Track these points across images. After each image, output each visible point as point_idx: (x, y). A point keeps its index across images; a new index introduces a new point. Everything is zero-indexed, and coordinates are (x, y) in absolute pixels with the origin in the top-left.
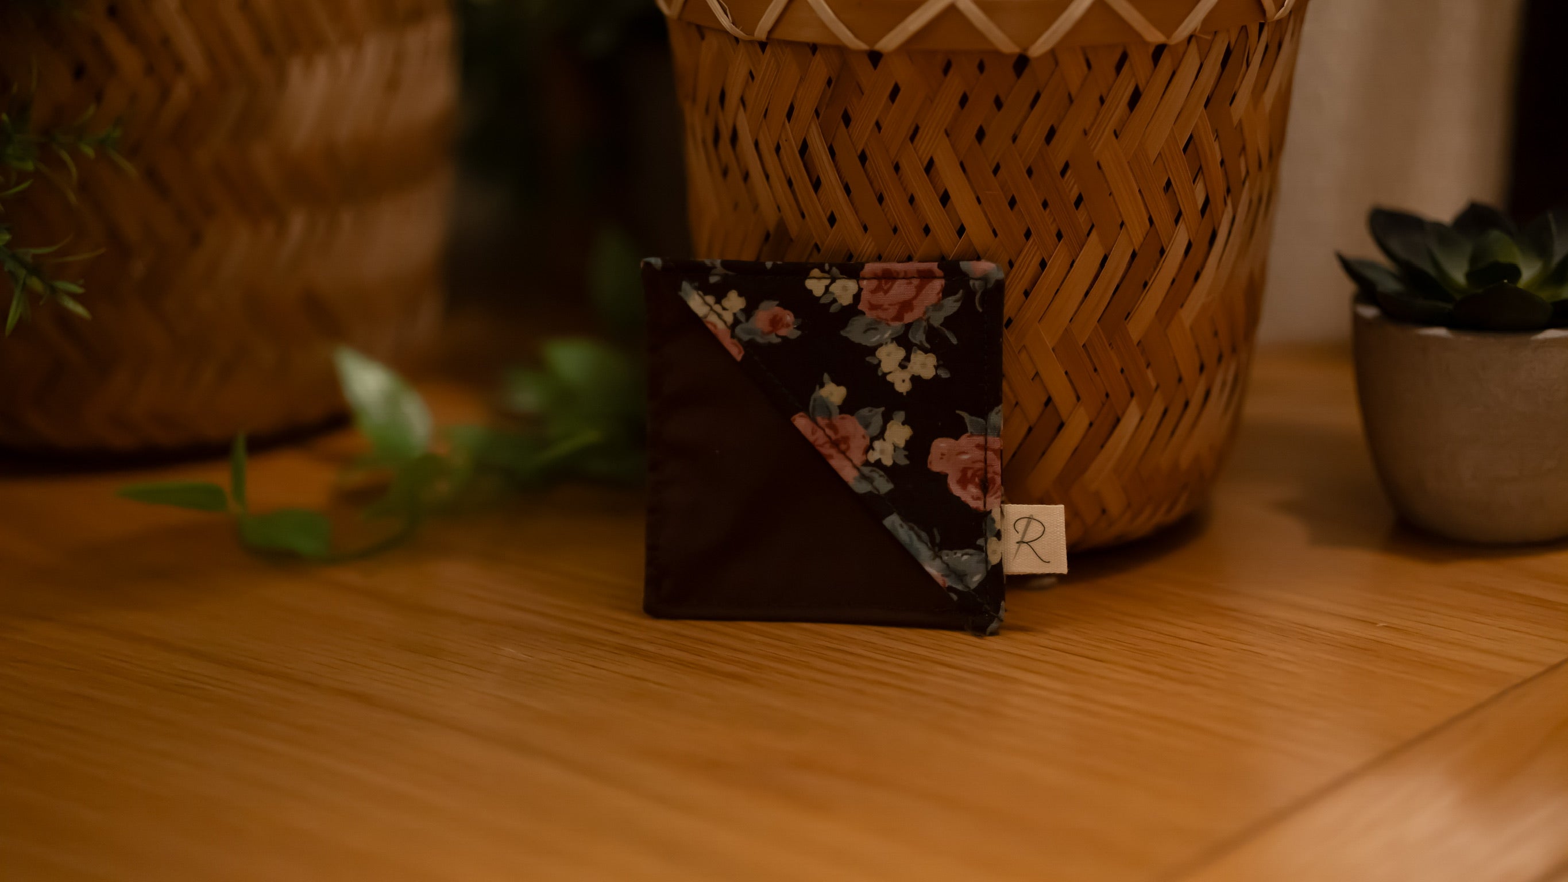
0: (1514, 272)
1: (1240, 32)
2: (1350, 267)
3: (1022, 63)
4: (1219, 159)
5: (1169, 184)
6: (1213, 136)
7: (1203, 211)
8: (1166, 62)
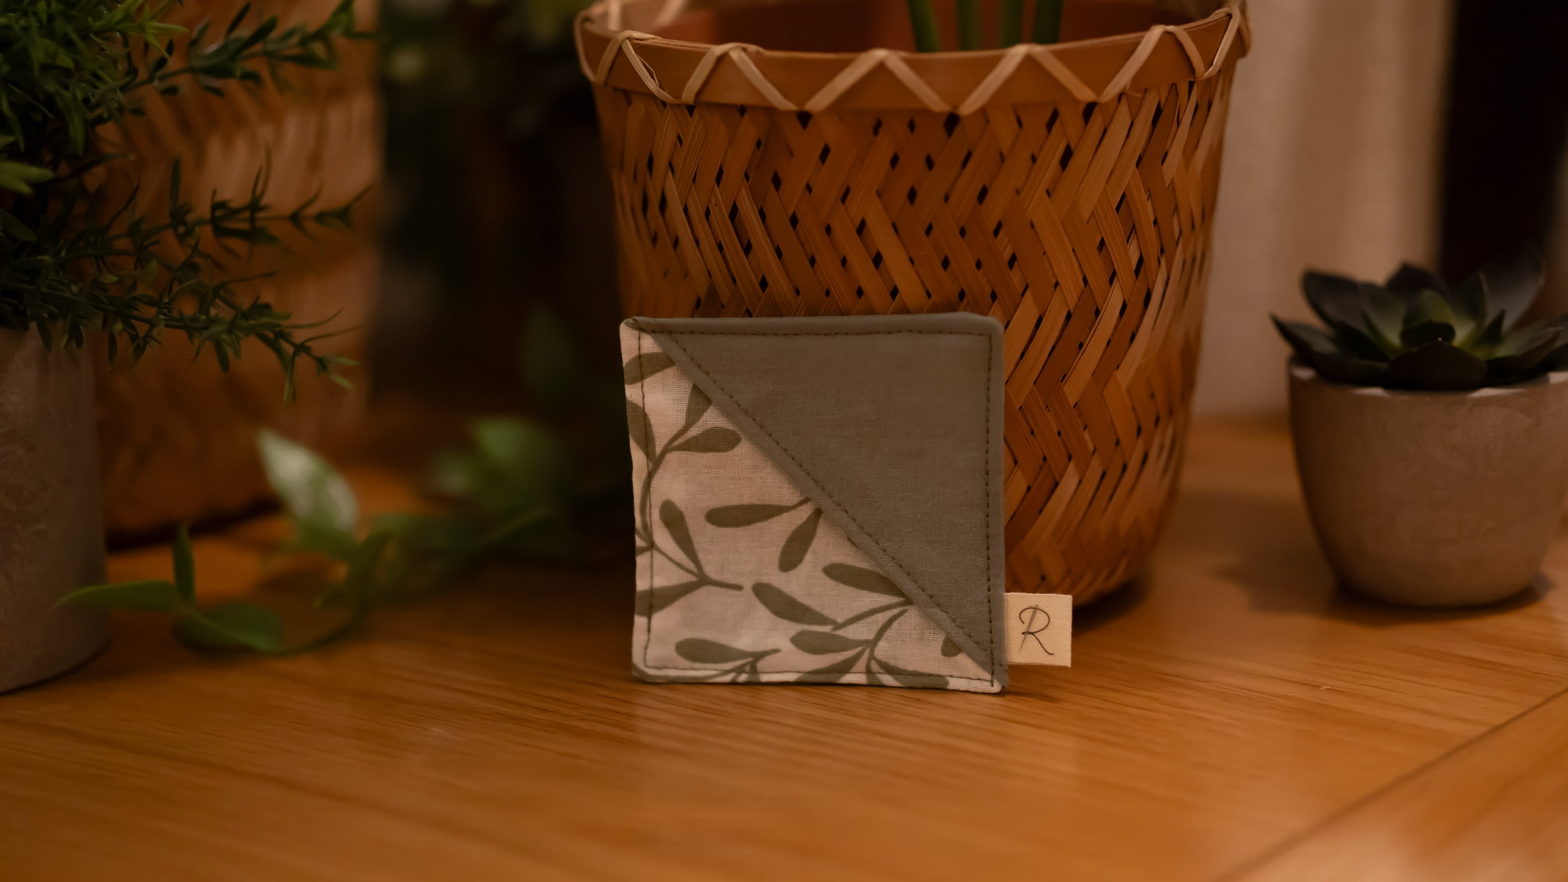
0: (1448, 332)
1: (1170, 90)
2: (1285, 330)
3: (952, 121)
4: (1152, 220)
5: (1102, 243)
6: (1146, 195)
7: (1137, 271)
8: (1097, 119)
